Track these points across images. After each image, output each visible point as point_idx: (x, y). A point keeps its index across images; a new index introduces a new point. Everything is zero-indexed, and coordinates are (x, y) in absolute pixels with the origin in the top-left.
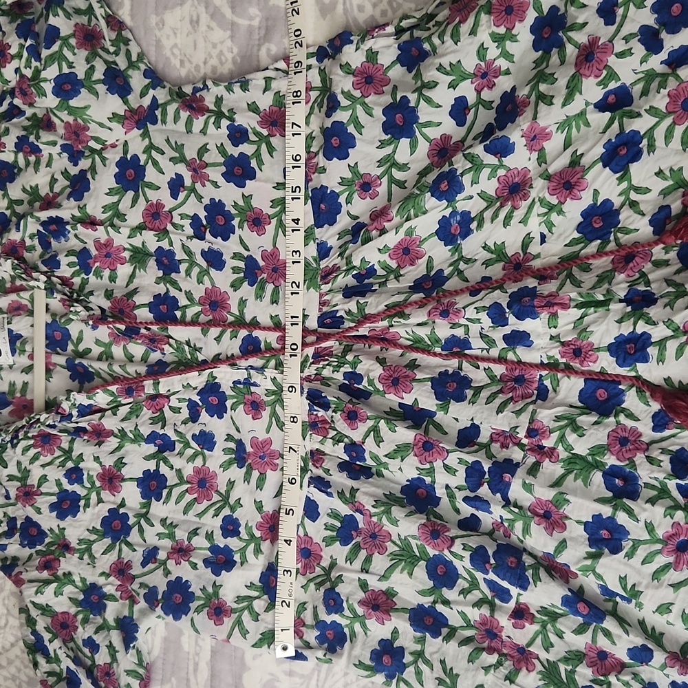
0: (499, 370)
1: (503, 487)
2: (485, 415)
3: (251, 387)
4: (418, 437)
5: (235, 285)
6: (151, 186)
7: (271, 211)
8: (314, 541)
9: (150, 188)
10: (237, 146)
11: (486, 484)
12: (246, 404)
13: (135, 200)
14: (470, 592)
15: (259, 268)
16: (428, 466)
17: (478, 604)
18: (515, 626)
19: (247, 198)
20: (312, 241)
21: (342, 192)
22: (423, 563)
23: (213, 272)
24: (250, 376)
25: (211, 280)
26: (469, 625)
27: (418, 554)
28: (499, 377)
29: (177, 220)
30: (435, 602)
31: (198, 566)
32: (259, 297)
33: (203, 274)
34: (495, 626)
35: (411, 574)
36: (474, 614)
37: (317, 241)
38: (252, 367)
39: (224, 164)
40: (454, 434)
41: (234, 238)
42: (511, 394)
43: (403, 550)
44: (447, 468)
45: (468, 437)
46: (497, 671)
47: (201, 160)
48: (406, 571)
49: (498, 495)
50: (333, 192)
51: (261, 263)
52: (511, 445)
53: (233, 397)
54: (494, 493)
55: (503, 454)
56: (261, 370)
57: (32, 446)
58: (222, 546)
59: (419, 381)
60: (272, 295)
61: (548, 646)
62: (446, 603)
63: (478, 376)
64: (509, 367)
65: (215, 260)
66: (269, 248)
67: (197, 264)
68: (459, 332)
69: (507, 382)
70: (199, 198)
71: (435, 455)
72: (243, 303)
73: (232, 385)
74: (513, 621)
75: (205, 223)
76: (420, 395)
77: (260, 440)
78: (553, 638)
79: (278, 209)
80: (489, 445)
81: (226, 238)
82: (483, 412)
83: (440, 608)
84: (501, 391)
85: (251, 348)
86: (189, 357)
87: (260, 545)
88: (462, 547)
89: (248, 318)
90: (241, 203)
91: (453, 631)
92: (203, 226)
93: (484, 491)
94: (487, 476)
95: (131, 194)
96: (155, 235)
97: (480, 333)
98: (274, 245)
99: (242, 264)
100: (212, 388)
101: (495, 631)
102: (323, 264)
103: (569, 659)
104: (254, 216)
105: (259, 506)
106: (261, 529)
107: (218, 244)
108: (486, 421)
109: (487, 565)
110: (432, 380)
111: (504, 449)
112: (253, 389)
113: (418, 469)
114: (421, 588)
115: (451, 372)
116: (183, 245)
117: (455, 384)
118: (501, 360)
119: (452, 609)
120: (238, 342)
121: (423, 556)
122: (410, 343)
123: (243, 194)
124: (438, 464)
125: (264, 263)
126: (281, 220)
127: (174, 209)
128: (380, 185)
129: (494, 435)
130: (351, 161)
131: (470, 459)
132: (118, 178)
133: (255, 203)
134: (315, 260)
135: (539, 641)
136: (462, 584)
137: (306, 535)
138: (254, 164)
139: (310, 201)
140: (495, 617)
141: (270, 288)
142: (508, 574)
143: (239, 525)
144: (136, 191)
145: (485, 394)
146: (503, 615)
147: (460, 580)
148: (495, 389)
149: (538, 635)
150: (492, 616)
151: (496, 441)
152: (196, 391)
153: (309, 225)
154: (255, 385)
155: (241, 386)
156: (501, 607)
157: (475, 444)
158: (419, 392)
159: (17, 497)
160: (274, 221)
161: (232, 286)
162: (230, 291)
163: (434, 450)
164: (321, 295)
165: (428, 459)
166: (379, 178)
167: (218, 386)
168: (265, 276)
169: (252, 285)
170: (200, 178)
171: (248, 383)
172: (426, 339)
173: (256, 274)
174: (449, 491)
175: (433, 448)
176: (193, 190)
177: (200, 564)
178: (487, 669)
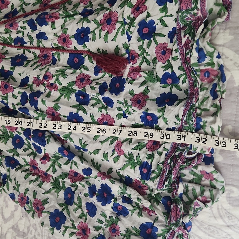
0: (38, 52)
1: (35, 103)
2: (28, 71)
4: (2, 83)
11: (28, 102)
14: (28, 150)
16: (6, 95)
17: (29, 155)
18: (42, 163)
22: (11, 139)
26: (27, 165)
27: (9, 135)
28: (38, 56)
30: (14, 155)
34: (35, 163)
35: (6, 143)
36: (28, 159)
40: (19, 82)
42: (41, 63)
43: (4, 133)
44: (14, 96)
45: (24, 83)
46: (35, 182)
48: (4, 142)
49: (33, 106)
52: (40, 84)
54: (32, 106)
55: (37, 89)
59: (7, 59)
61: (54, 171)
62: (18, 155)
63: (30, 56)
64: (41, 51)
68: (20, 35)
69: (40, 57)
71: (9, 90)
74: (42, 161)
76: (5, 64)
78: (57, 167)
80: (32, 85)
82: (28, 70)
83: (16, 157)
84: (38, 62)
88: (21, 129)
91: (22, 166)
93: (28, 105)
94: (29, 98)
97: (28, 35)
101: (35, 166)
103: (62, 176)
108: (28, 73)
109: (30, 136)
110: (12, 58)
111: (38, 87)
113: (1, 96)
114: (9, 149)
115: (20, 55)
117: (20, 60)
118: (38, 47)
119: (20, 157)
121: (12, 136)
122: (2, 42)
124: (10, 94)
129: (34, 81)
131: (22, 91)
135: (51, 169)
136: (25, 146)
140: (35, 159)
142: (38, 140)
145: (31, 63)
146: (38, 158)
147: (25, 145)
148: (36, 61)
149: (51, 166)
150: (34, 159)
151: (35, 83)
156: (38, 156)
157: (27, 85)
158: (4, 63)
163: (9, 88)
165: (6, 92)
172: (8, 40)
174: (13, 106)
175: (8, 87)
178: (30, 182)
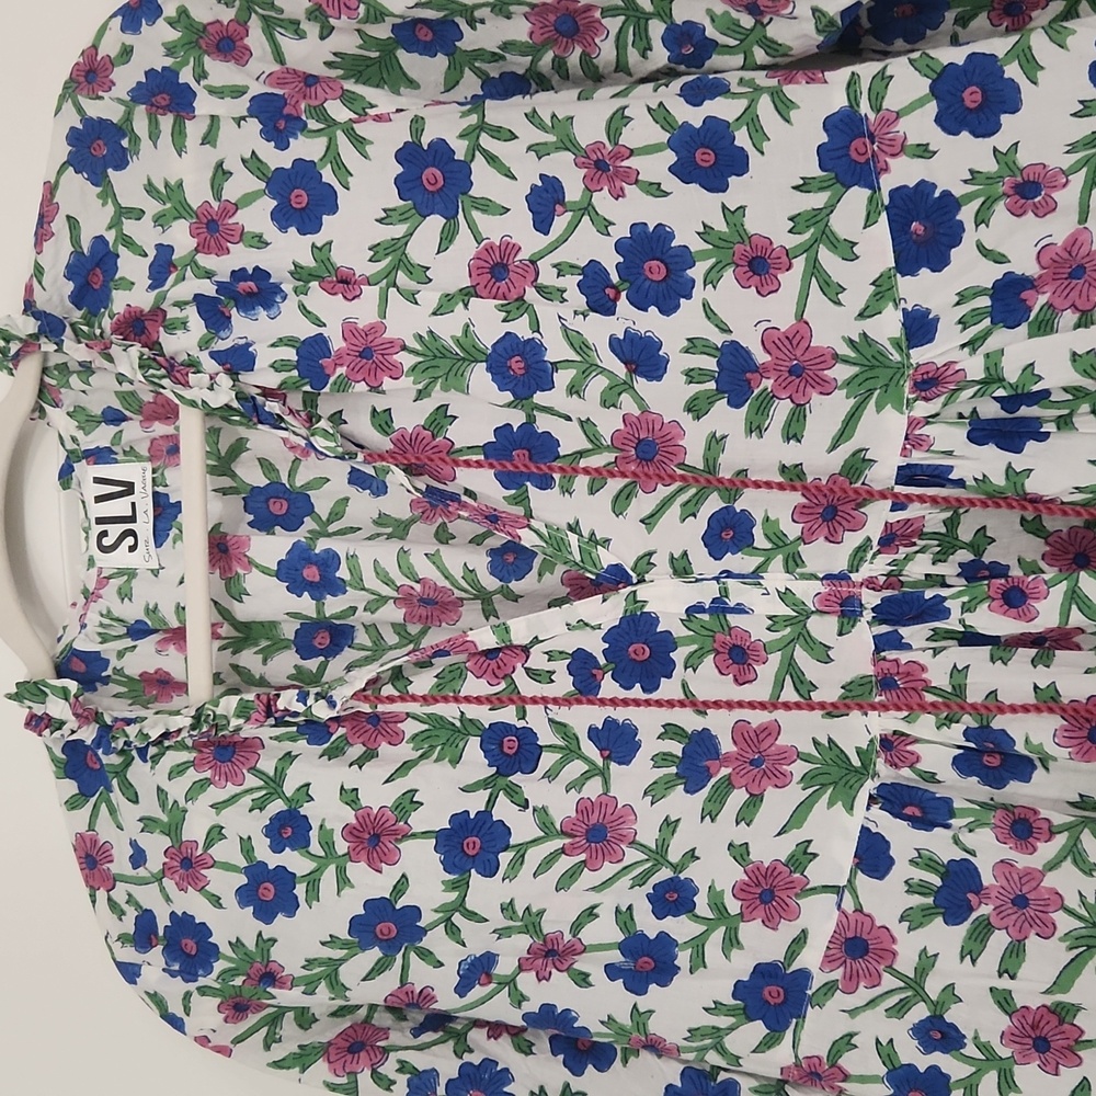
3: (729, 617)
5: (696, 408)
6: (486, 206)
7: (792, 241)
8: (878, 924)
9: (484, 211)
10: (700, 104)
12: (718, 653)
13: (447, 238)
15: (755, 369)
19: (734, 215)
20: (891, 304)
21: (969, 197)
23: (641, 384)
24: (725, 592)
25: (639, 400)
29: (547, 276)
31: (591, 979)
32: (755, 428)
33: (617, 390)
37: (903, 305)
38: (729, 574)
39: (670, 144)
41: (689, 309)
47: (616, 144)
50: (947, 194)
51: (761, 357)
53: (687, 641)
56: (754, 577)
57: (192, 763)
58: (652, 935)
60: (788, 424)
65: (642, 357)
66: (785, 322)
67: (603, 371)
70: (604, 226)
72: (716, 442)
73: (685, 617)
75: (615, 278)
77: (754, 725)
79: (807, 236)
81: (668, 308)
85: (728, 533)
86: (578, 559)
87: (736, 929)
89: (725, 473)
90: (720, 225)
92: (613, 287)
95: (435, 222)
96: (500, 308)
98: (800, 316)
99: (710, 363)
100: (638, 624)
102: (919, 355)
104: (751, 254)
105: (740, 852)
106: (743, 895)
107: (649, 322)
112: (733, 620)
116: (565, 329)
120: (700, 524)
123: (724, 207)
125: (767, 358)
126: (816, 259)
127: (542, 255)
128: (1065, 185)
130: (1001, 141)
132: (404, 185)
133: (752, 225)
134: (896, 344)
137: (859, 910)
138: (742, 138)
139: (884, 215)
141: (782, 410)
143: (695, 891)
144: (451, 216)
152: (602, 633)
153: (882, 269)
154: (740, 609)
155: (706, 617)
159: (166, 871)
160: (799, 263)
161: (689, 409)
162: (686, 420)
164: (913, 423)
166: (1066, 173)
167: (653, 620)
168: (768, 383)
169: (738, 406)
170: (611, 180)
171: (720, 607)
173: (749, 382)
176: (587, 209)
177: (598, 975)
